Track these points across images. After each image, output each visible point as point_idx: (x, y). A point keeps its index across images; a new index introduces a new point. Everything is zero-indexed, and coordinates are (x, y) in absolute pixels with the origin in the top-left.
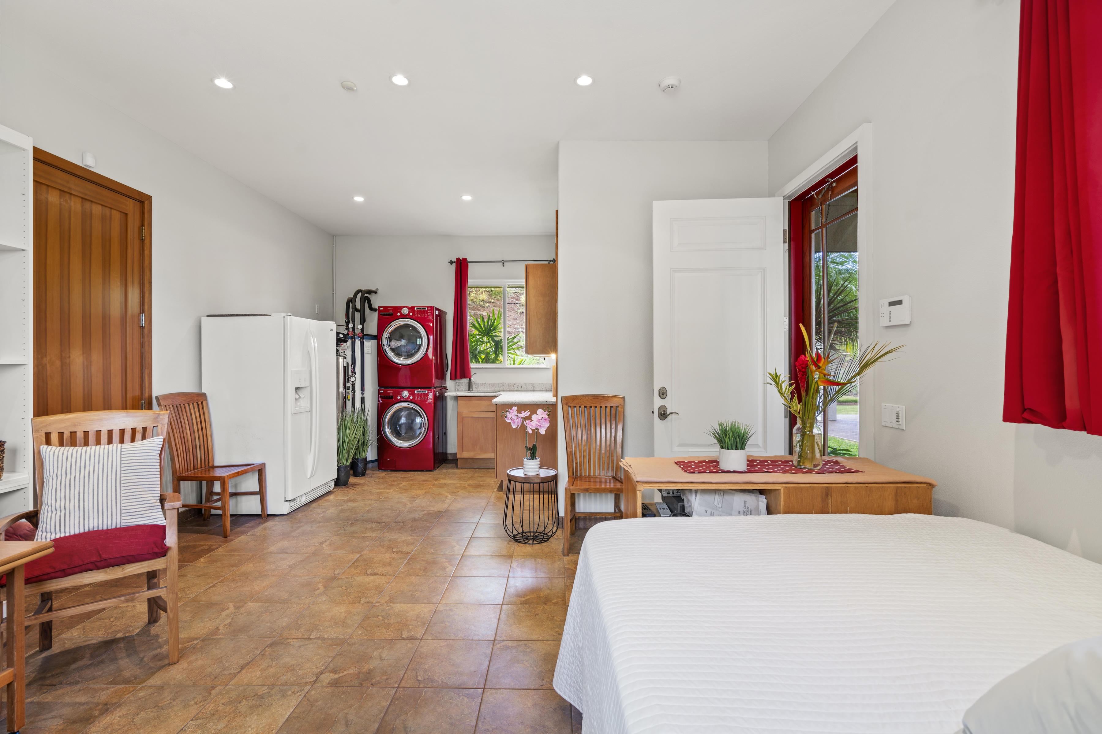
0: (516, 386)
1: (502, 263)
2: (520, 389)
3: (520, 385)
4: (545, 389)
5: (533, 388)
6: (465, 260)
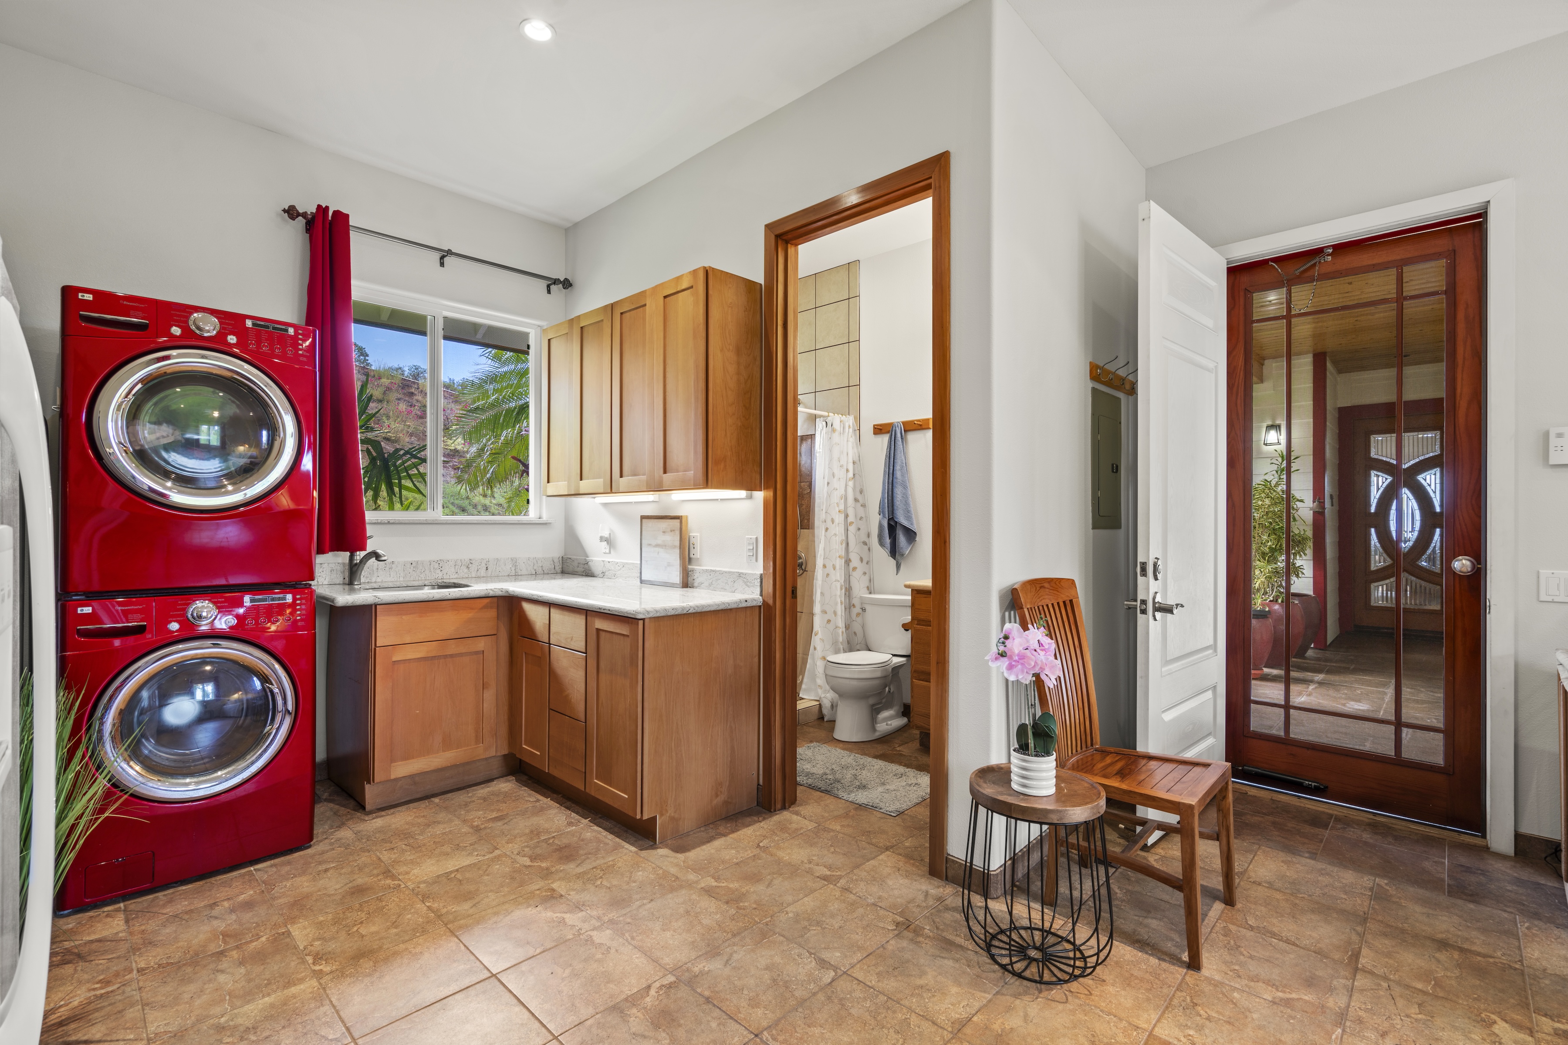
0: (473, 568)
1: (437, 256)
2: (483, 572)
3: (483, 565)
4: (540, 571)
5: (513, 569)
6: (341, 218)
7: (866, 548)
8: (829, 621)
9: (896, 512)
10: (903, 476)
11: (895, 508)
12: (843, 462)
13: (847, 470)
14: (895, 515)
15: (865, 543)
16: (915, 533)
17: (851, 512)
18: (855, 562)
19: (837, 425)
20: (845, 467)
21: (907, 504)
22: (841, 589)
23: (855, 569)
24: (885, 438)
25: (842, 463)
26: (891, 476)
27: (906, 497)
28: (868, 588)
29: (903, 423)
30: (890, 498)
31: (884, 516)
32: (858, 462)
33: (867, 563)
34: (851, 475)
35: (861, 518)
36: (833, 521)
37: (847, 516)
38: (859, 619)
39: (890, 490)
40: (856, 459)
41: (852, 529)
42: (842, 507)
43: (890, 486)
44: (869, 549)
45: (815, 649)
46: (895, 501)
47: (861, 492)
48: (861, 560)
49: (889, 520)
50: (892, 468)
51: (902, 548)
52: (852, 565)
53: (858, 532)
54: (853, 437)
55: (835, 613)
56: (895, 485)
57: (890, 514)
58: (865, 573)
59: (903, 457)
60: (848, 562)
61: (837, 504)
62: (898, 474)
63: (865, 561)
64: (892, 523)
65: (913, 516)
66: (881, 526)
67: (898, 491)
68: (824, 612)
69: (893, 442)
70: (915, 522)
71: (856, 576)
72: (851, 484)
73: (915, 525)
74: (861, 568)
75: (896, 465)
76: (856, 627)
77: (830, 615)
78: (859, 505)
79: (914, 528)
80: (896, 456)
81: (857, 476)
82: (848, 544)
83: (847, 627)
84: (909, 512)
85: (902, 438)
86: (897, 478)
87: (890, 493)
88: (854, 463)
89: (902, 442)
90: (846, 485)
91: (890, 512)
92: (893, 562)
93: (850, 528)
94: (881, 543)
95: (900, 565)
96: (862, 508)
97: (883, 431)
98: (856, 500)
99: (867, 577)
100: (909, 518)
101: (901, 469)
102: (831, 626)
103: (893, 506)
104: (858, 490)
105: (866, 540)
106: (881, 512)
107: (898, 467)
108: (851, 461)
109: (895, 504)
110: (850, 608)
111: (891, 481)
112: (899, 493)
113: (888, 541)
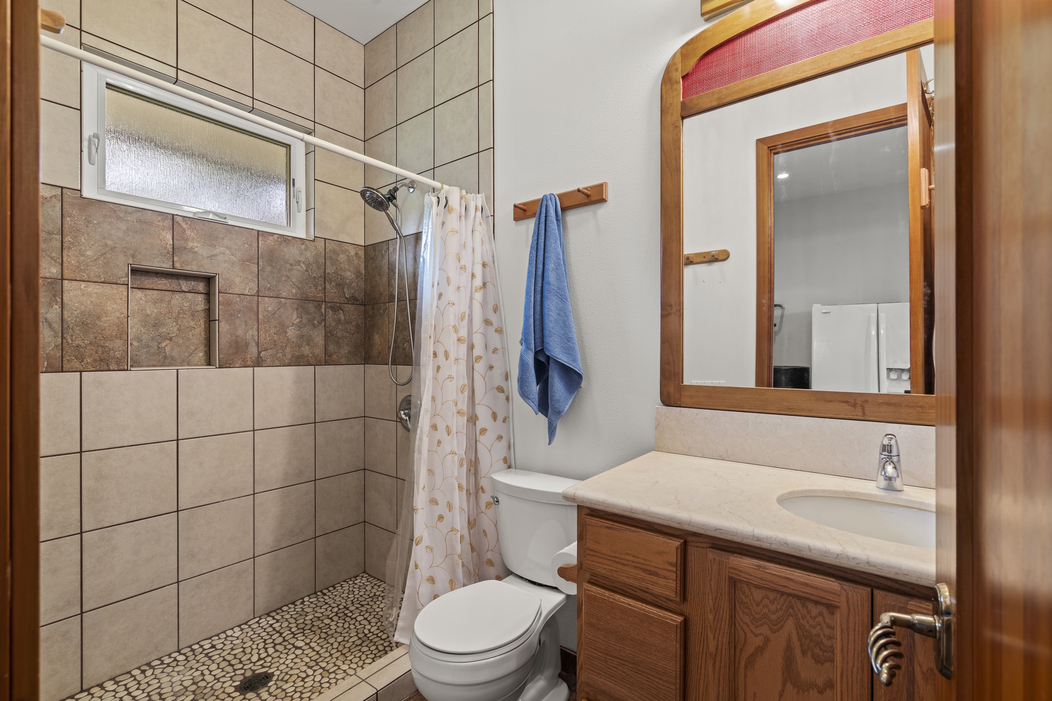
7: (502, 396)
8: (441, 518)
9: (547, 339)
10: (559, 279)
11: (546, 333)
12: (466, 260)
13: (473, 276)
14: (546, 346)
15: (500, 390)
16: (580, 376)
17: (478, 340)
18: (484, 420)
19: (454, 202)
20: (469, 271)
21: (565, 326)
22: (461, 465)
23: (483, 431)
24: (531, 224)
25: (463, 263)
26: (540, 279)
27: (564, 315)
28: (505, 460)
29: (560, 196)
30: (538, 317)
31: (528, 348)
32: (490, 264)
33: (504, 421)
34: (478, 282)
35: (495, 351)
36: (447, 355)
37: (471, 347)
38: (490, 512)
39: (538, 303)
40: (488, 260)
41: (480, 367)
42: (463, 333)
43: (538, 297)
44: (507, 399)
45: (416, 566)
46: (546, 321)
47: (496, 309)
48: (494, 416)
49: (536, 353)
50: (540, 266)
51: (558, 401)
52: (480, 424)
53: (489, 373)
54: (484, 226)
55: (450, 506)
56: (546, 294)
57: (538, 344)
58: (500, 438)
59: (560, 250)
60: (473, 419)
61: (454, 327)
62: (551, 276)
63: (500, 418)
64: (542, 359)
65: (577, 347)
66: (523, 364)
67: (552, 305)
68: (433, 502)
69: (542, 232)
70: (579, 357)
71: (485, 441)
72: (478, 296)
73: (580, 362)
74: (493, 429)
75: (547, 262)
76: (486, 523)
77: (441, 509)
78: (491, 330)
79: (578, 367)
80: (548, 248)
81: (489, 285)
82: (473, 391)
83: (472, 524)
84: (569, 339)
85: (558, 220)
86: (549, 284)
87: (538, 308)
88: (484, 265)
89: (558, 226)
90: (471, 299)
91: (538, 341)
92: (542, 420)
93: (476, 366)
94: (524, 394)
95: (555, 428)
96: (496, 334)
97: (528, 213)
98: (487, 322)
99: (504, 443)
100: (569, 350)
101: (557, 269)
102: (444, 526)
103: (542, 330)
104: (490, 307)
105: (503, 384)
106: (525, 340)
107: (551, 266)
108: (478, 260)
109: (546, 327)
110: (477, 492)
111: (539, 289)
112: (552, 308)
113: (535, 389)
